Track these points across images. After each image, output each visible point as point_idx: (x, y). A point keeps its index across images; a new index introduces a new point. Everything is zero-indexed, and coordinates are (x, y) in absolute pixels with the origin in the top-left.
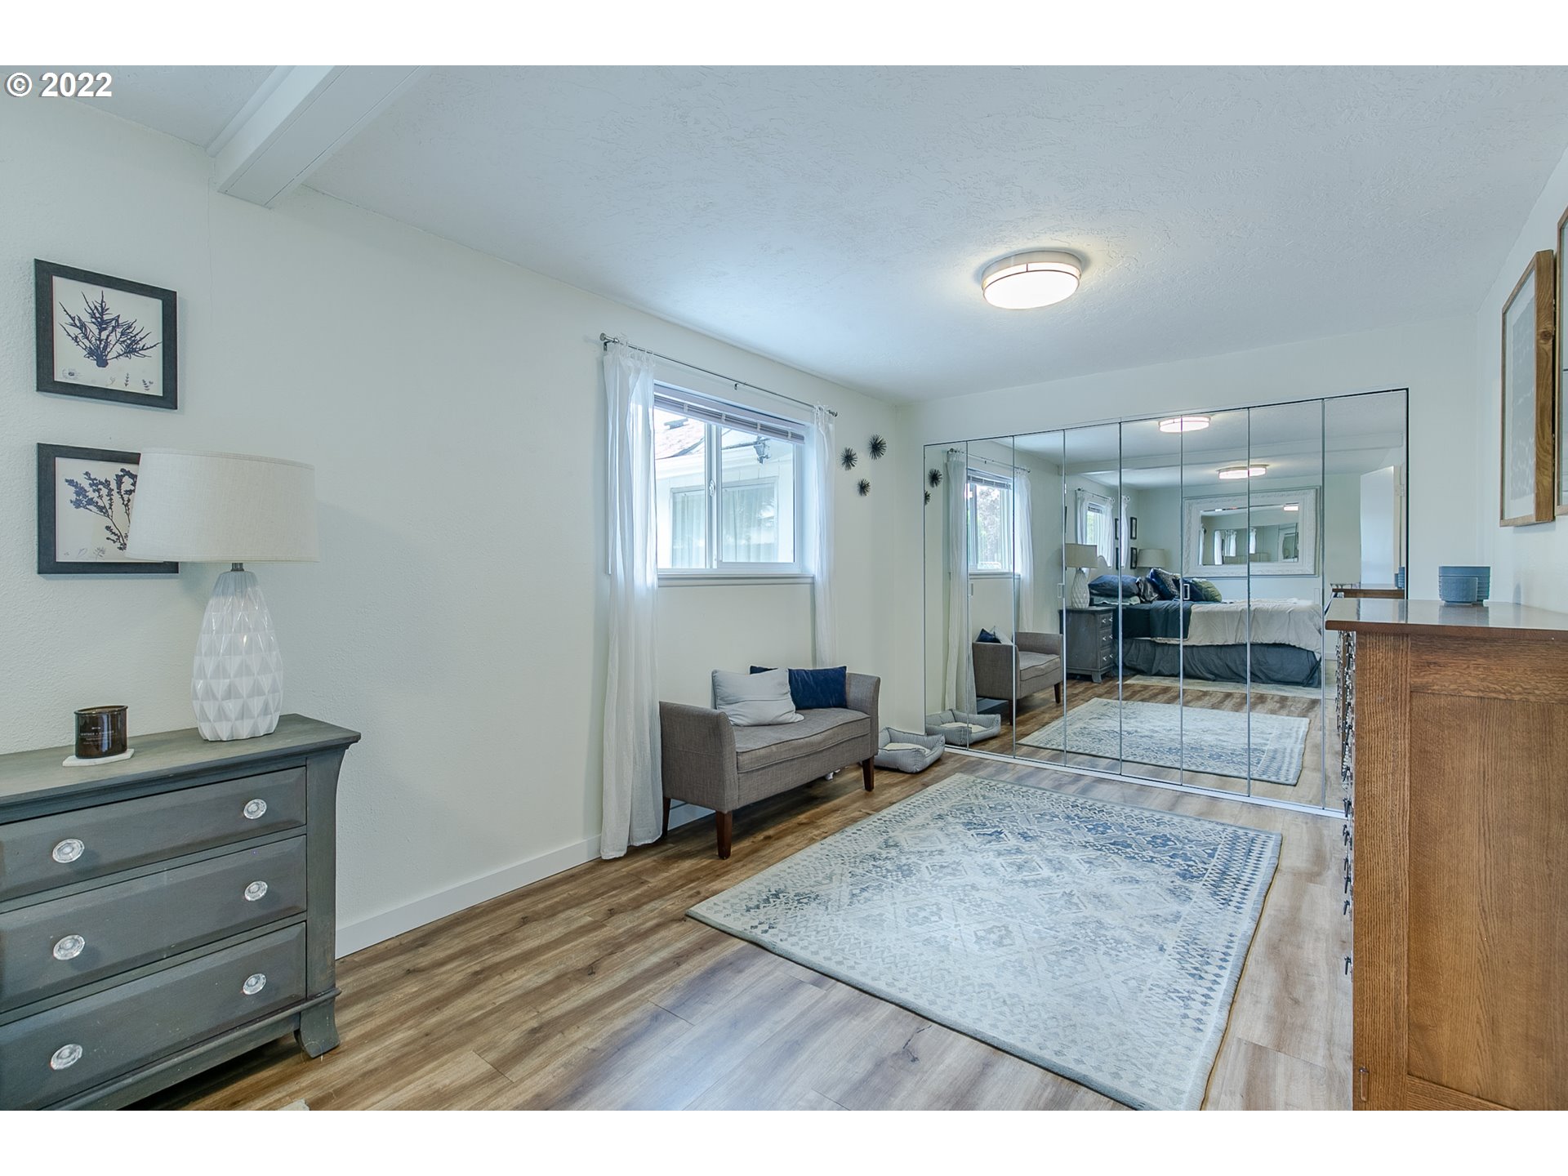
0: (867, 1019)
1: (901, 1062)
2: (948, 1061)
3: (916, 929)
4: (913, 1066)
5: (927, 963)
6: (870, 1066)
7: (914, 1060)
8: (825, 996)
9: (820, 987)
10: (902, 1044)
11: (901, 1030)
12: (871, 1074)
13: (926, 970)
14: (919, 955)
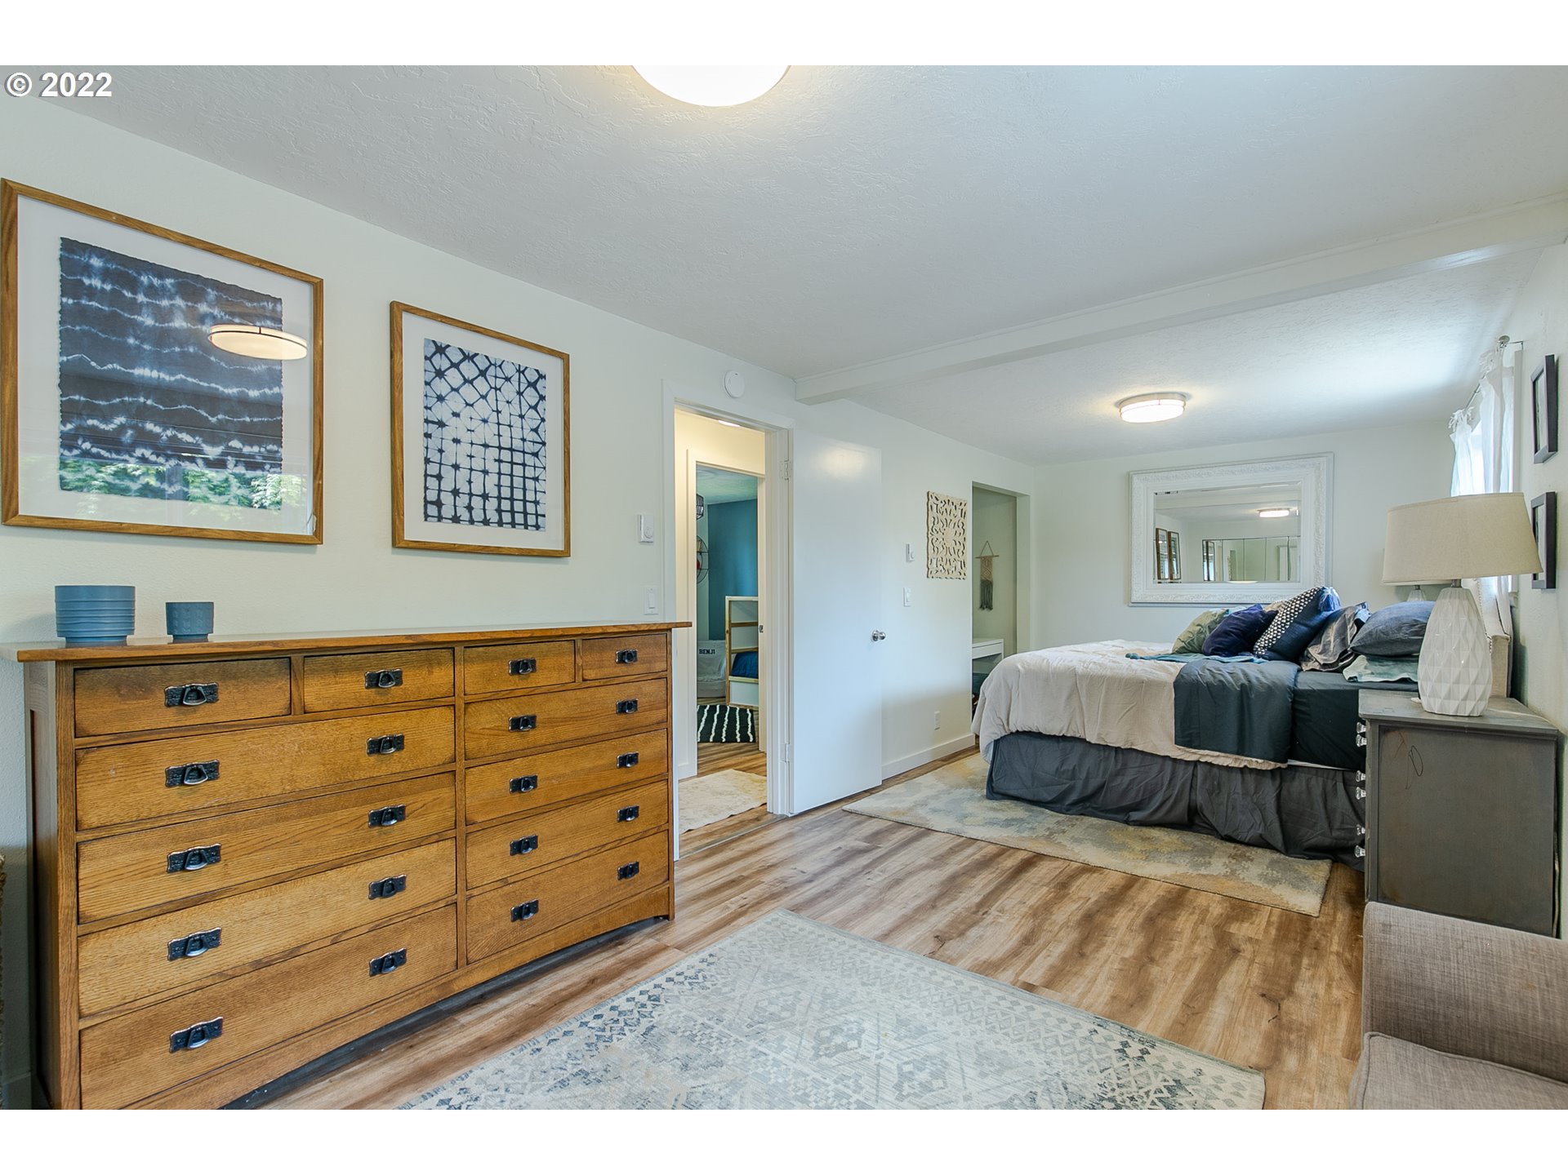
0: (976, 959)
1: (947, 935)
2: (914, 936)
3: (933, 1049)
4: (937, 934)
5: (923, 1005)
6: (968, 933)
7: (937, 937)
8: (1018, 975)
9: (1025, 983)
10: (946, 945)
11: (947, 953)
12: (966, 930)
13: (924, 997)
14: (931, 1014)
